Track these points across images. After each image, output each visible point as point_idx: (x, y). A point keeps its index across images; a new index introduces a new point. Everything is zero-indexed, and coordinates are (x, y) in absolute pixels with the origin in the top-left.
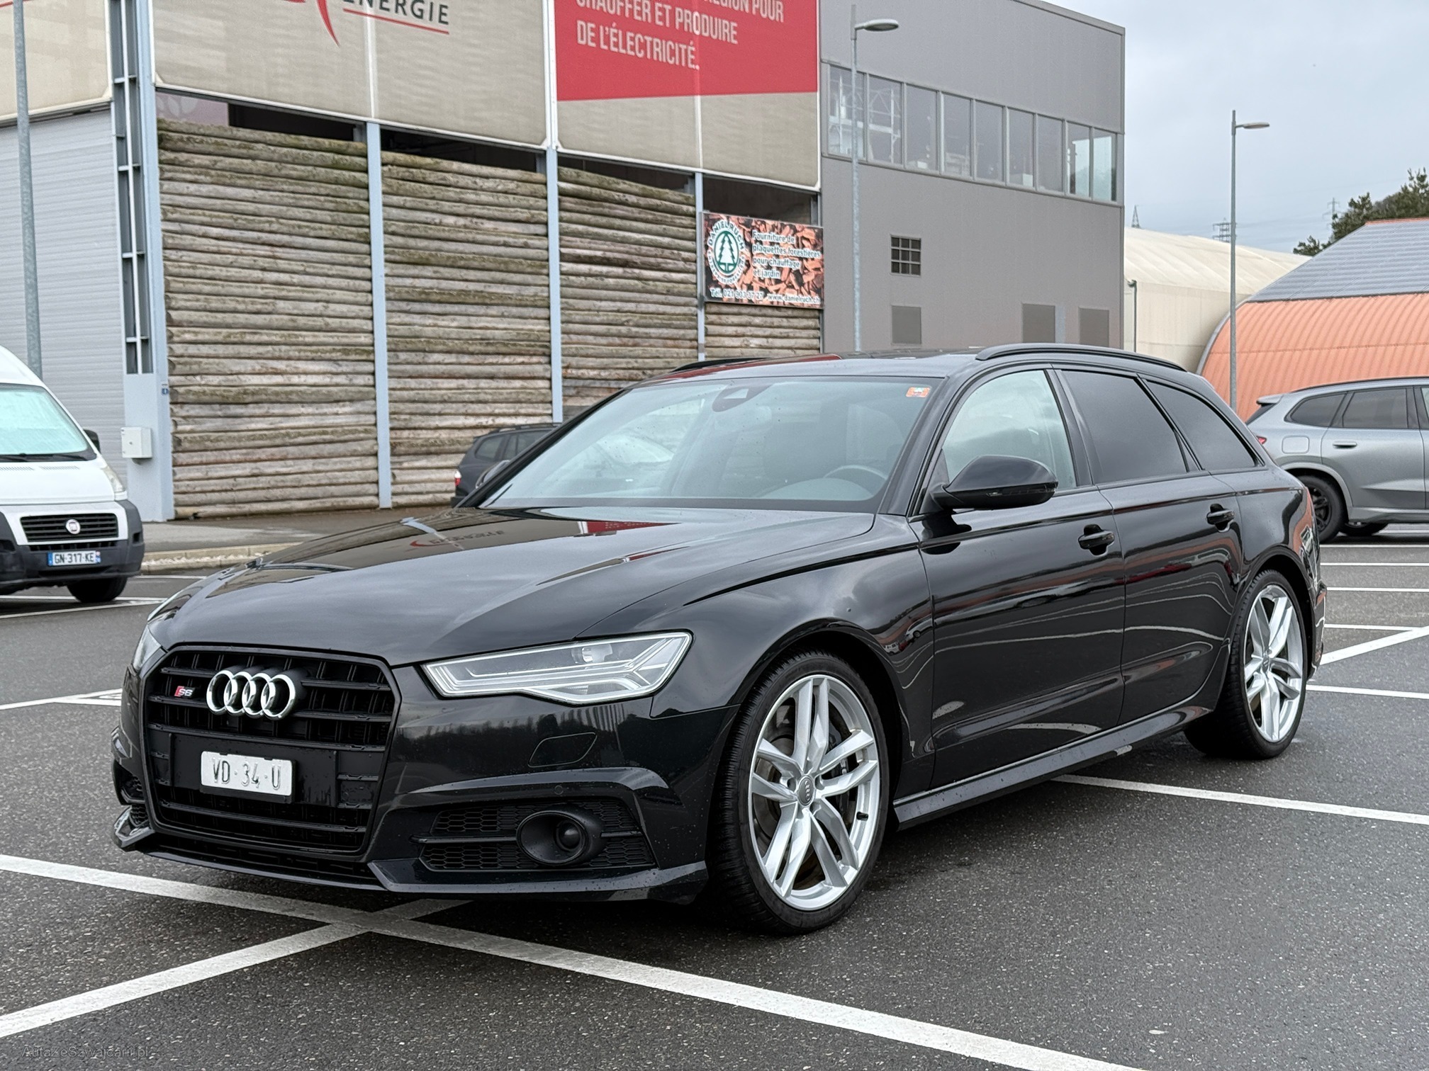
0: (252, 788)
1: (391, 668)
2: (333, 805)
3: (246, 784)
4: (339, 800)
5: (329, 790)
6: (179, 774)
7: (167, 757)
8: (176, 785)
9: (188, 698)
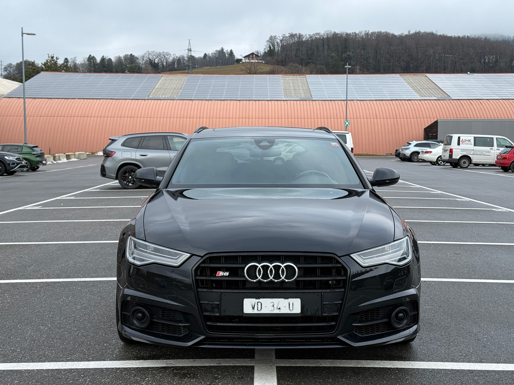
0: (277, 312)
1: (339, 257)
2: (320, 314)
3: (272, 310)
4: (322, 312)
5: (318, 309)
6: (225, 310)
7: (218, 303)
8: (223, 314)
9: (226, 276)
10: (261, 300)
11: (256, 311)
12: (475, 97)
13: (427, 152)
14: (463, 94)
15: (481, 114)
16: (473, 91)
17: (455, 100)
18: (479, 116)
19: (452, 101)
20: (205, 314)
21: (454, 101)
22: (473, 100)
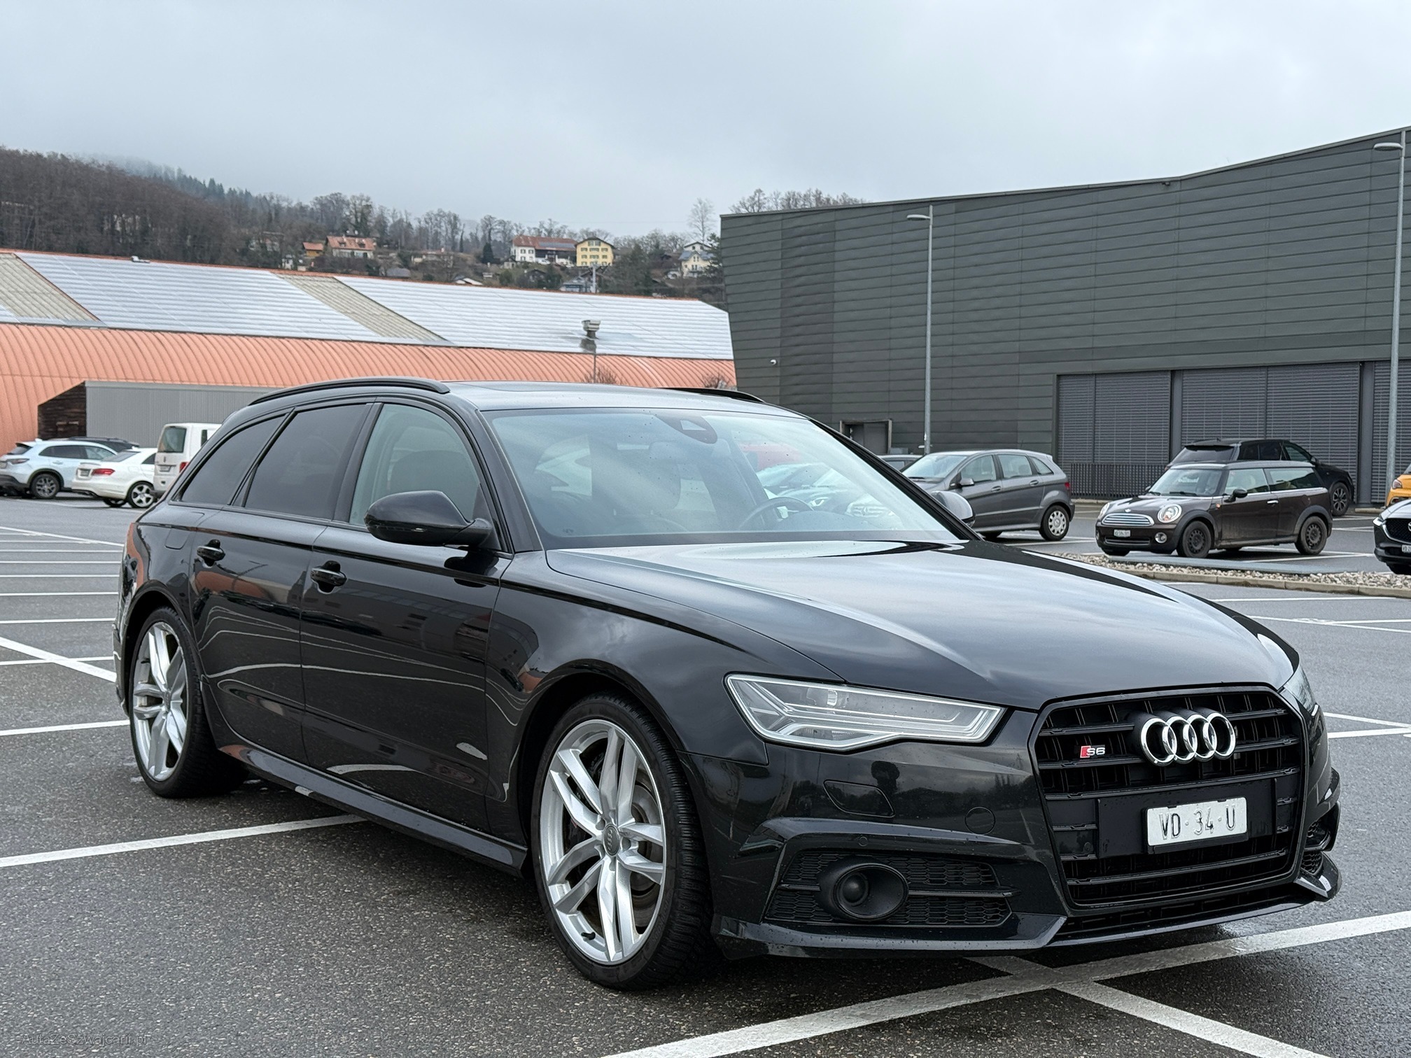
0: (1206, 834)
1: (1278, 692)
2: (1270, 832)
3: (1199, 833)
4: (1275, 827)
6: (1107, 843)
7: (1094, 827)
8: (1102, 856)
9: (1100, 757)
10: (1179, 809)
11: (1170, 840)
12: (166, 324)
13: (98, 472)
14: (133, 315)
15: (191, 372)
16: (158, 309)
17: (115, 329)
18: (184, 378)
19: (106, 332)
20: (1064, 858)
21: (113, 331)
22: (166, 334)
